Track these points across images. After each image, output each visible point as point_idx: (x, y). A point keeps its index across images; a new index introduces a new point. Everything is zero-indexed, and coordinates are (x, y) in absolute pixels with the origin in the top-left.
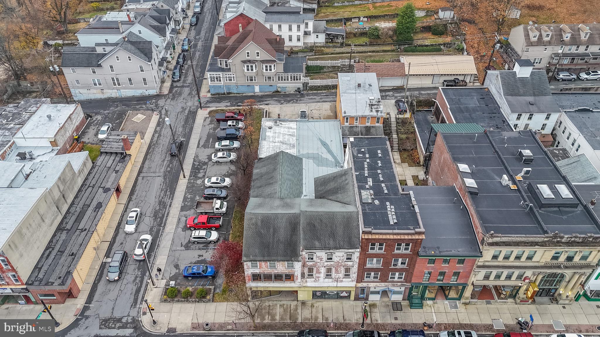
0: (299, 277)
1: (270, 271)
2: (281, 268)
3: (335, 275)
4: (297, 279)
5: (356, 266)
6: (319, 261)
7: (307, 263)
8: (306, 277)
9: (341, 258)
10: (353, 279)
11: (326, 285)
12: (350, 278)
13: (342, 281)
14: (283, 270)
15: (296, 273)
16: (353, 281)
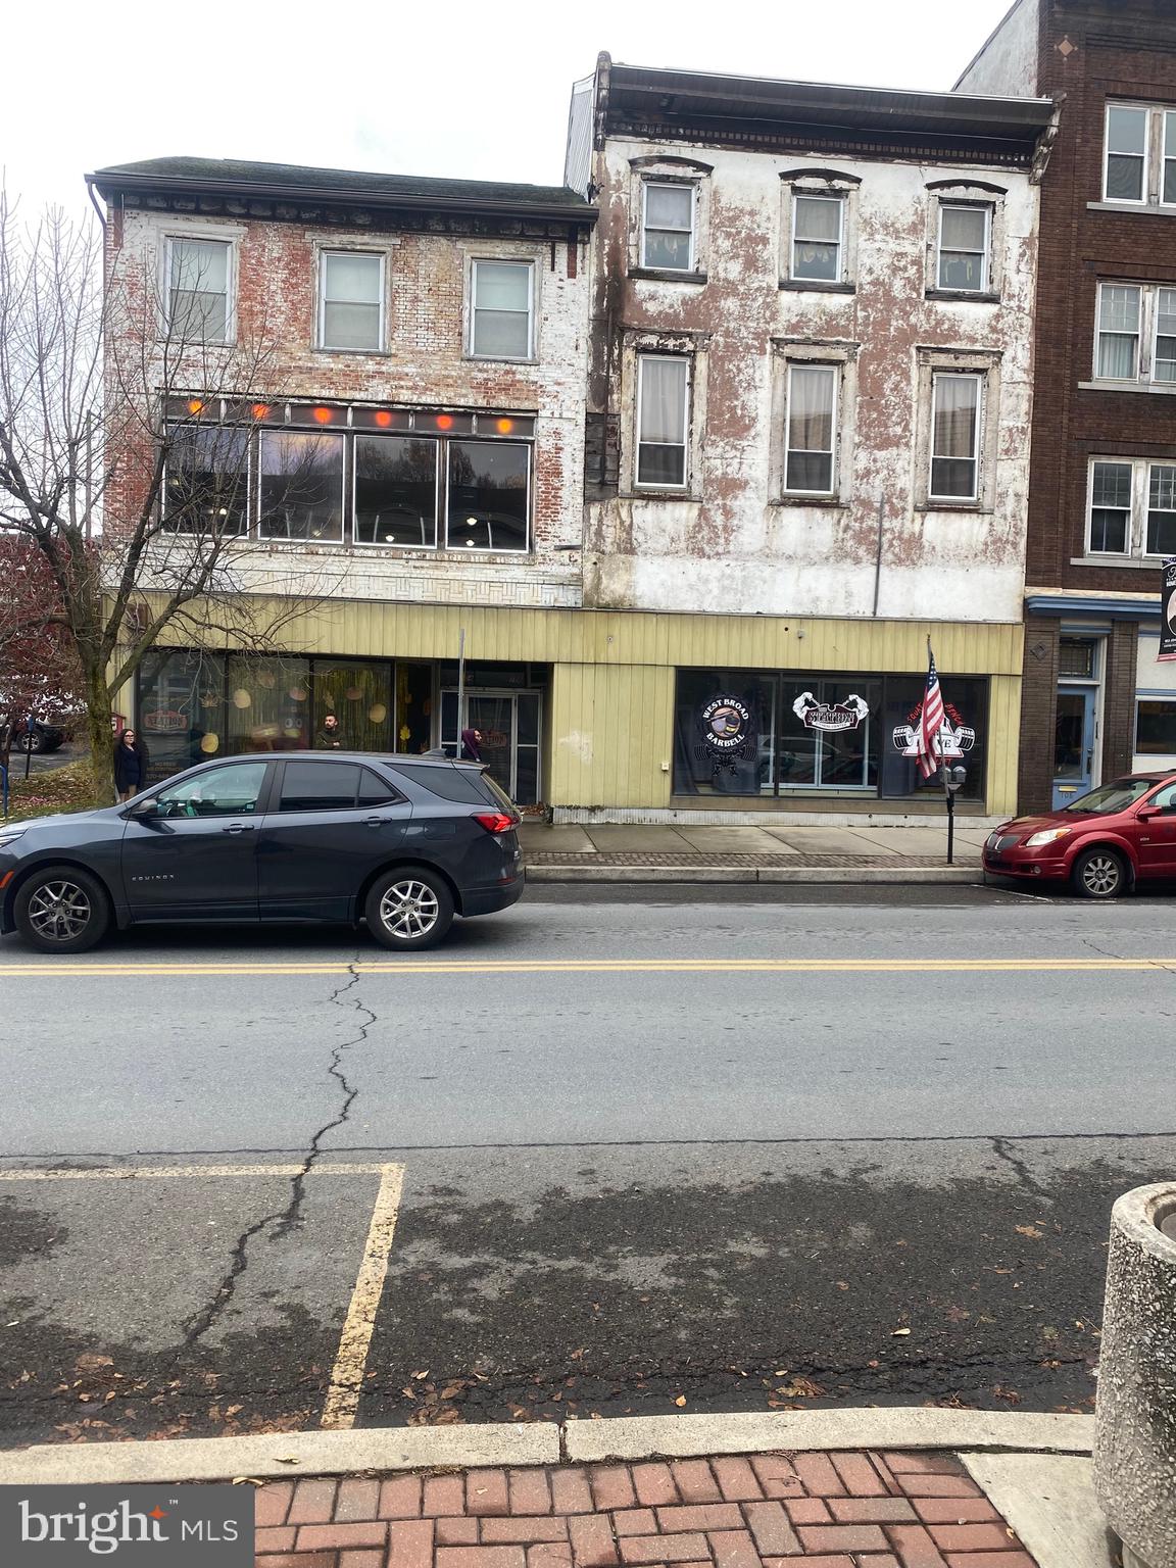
4: (552, 503)
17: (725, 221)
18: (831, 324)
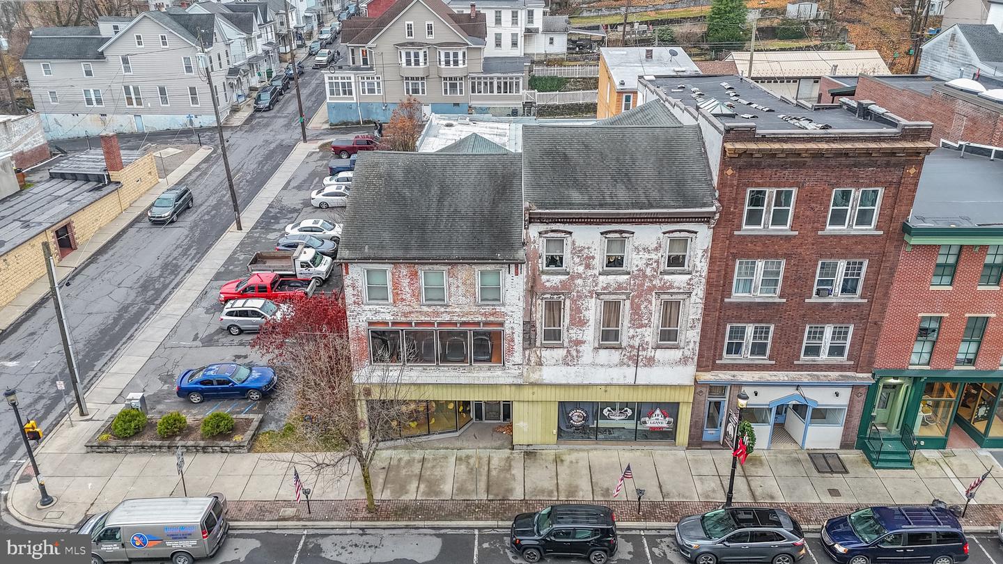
0: (518, 339)
1: (427, 314)
2: (462, 300)
3: (632, 332)
4: (511, 351)
5: (699, 292)
6: (581, 269)
7: (544, 278)
8: (538, 344)
9: (653, 256)
10: (687, 353)
11: (600, 376)
12: (677, 348)
13: (650, 362)
14: (466, 309)
15: (507, 325)
16: (684, 360)
17: (577, 251)
18: (620, 286)
